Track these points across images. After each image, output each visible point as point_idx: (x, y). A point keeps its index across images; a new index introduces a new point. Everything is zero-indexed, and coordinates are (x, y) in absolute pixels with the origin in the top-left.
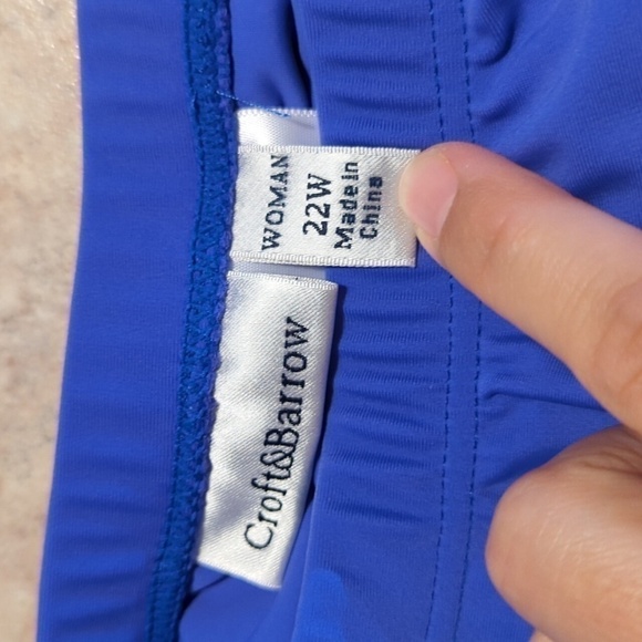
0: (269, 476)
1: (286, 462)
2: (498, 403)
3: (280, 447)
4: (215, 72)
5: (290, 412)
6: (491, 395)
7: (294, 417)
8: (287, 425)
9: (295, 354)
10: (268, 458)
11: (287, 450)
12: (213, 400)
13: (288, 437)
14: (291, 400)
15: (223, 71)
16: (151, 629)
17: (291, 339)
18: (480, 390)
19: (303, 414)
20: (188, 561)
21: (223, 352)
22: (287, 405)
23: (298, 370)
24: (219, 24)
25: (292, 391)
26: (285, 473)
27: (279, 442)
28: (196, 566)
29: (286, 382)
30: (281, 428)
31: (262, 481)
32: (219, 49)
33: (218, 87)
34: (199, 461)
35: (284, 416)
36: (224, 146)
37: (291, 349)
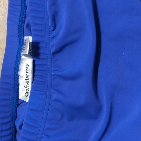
0: (26, 86)
1: (28, 84)
2: (55, 76)
3: (27, 82)
4: (21, 32)
5: (28, 77)
6: (54, 75)
7: (28, 78)
8: (28, 79)
9: (28, 69)
10: (26, 83)
11: (28, 82)
12: (18, 75)
13: (28, 80)
14: (28, 75)
15: (22, 31)
16: (13, 108)
17: (27, 67)
18: (52, 75)
19: (30, 77)
20: (17, 98)
21: (19, 68)
22: (27, 76)
23: (28, 71)
24: (23, 25)
25: (28, 74)
26: (28, 86)
27: (27, 81)
28: (19, 99)
29: (27, 73)
30: (27, 79)
31: (26, 87)
32: (22, 28)
33: (21, 33)
34: (17, 83)
35: (27, 77)
36: (22, 41)
37: (27, 68)
